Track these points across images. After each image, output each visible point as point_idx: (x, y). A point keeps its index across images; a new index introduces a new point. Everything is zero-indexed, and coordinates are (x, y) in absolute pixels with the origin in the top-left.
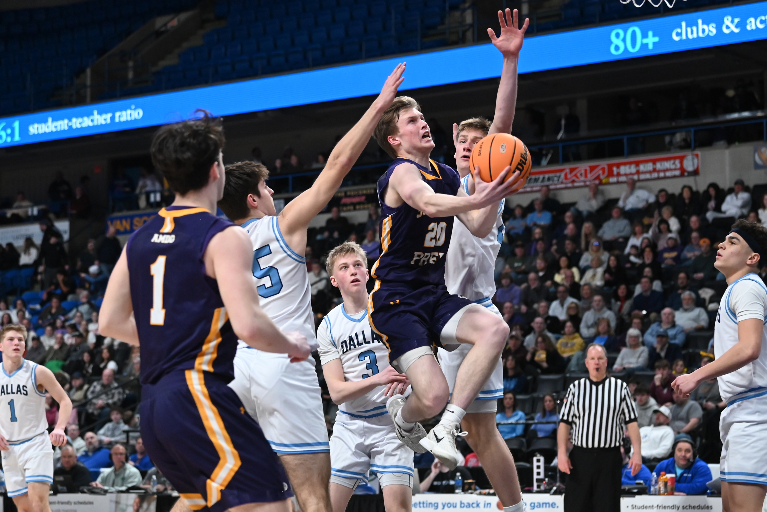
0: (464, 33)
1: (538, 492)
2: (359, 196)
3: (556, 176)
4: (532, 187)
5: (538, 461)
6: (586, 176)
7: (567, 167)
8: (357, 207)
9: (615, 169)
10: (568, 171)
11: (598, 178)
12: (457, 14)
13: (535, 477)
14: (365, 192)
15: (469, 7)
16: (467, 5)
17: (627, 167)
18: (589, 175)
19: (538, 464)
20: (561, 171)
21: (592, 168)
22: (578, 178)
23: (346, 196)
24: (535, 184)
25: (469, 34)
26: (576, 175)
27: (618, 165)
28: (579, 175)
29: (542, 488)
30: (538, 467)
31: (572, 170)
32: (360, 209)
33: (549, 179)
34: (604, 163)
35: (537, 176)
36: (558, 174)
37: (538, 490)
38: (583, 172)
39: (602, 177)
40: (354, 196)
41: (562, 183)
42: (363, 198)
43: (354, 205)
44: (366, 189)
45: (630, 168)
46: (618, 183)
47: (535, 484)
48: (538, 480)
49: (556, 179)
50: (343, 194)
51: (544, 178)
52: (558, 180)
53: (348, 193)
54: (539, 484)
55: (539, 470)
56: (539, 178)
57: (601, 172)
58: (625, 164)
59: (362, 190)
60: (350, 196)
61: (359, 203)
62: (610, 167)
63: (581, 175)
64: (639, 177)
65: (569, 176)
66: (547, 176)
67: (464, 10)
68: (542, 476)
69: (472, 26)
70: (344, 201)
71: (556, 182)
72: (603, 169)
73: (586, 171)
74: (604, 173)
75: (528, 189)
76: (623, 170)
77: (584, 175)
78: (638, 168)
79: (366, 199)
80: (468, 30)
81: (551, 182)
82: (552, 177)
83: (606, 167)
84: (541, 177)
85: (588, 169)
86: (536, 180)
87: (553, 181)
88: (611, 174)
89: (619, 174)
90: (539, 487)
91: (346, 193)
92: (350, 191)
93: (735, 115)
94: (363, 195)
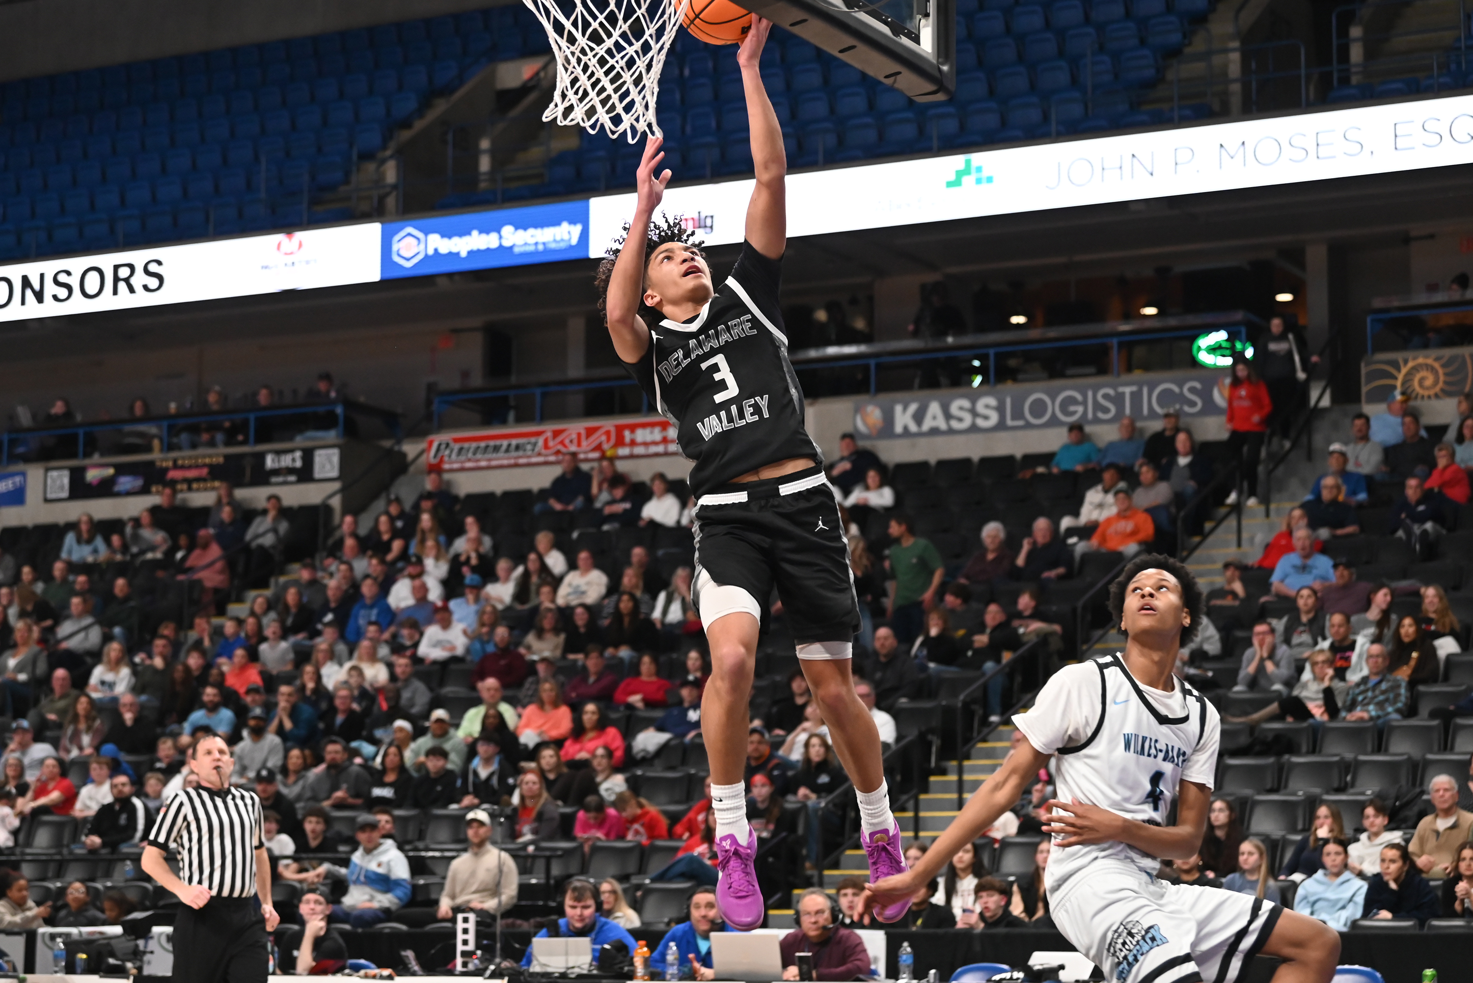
0: (382, 200)
1: (463, 974)
2: (197, 467)
3: (529, 443)
4: (489, 460)
5: (466, 920)
6: (579, 445)
7: (549, 428)
8: (195, 486)
9: (627, 434)
10: (549, 434)
11: (598, 448)
12: (371, 167)
13: (460, 948)
14: (207, 461)
15: (391, 157)
16: (388, 153)
17: (648, 431)
18: (584, 443)
19: (466, 926)
20: (538, 434)
21: (590, 432)
22: (565, 446)
23: (176, 467)
24: (494, 455)
25: (391, 202)
26: (562, 443)
27: (633, 428)
28: (567, 442)
29: (471, 967)
30: (465, 931)
31: (556, 434)
32: (198, 490)
33: (518, 448)
34: (609, 424)
35: (498, 442)
36: (533, 440)
37: (465, 970)
38: (574, 436)
39: (606, 446)
40: (190, 467)
41: (539, 454)
42: (205, 472)
43: (189, 482)
44: (210, 456)
45: (652, 433)
46: (632, 457)
47: (459, 960)
48: (464, 954)
49: (529, 447)
50: (170, 464)
51: (509, 445)
52: (533, 450)
53: (180, 462)
54: (466, 959)
55: (465, 937)
56: (501, 446)
57: (604, 438)
58: (644, 426)
59: (204, 456)
60: (183, 467)
61: (198, 480)
62: (620, 429)
63: (571, 441)
64: (666, 448)
65: (551, 443)
66: (514, 442)
67: (383, 161)
68: (471, 947)
69: (395, 187)
70: (173, 474)
71: (529, 453)
72: (608, 433)
73: (579, 435)
74: (608, 440)
75: (483, 464)
76: (641, 435)
77: (575, 441)
78: (664, 434)
79: (210, 473)
80: (387, 195)
81: (521, 453)
82: (524, 445)
83: (613, 430)
84: (505, 443)
85: (583, 432)
86: (496, 449)
87: (525, 450)
88: (620, 442)
89: (633, 443)
90: (465, 965)
91: (175, 461)
92: (183, 458)
93: (832, 350)
94: (205, 465)
